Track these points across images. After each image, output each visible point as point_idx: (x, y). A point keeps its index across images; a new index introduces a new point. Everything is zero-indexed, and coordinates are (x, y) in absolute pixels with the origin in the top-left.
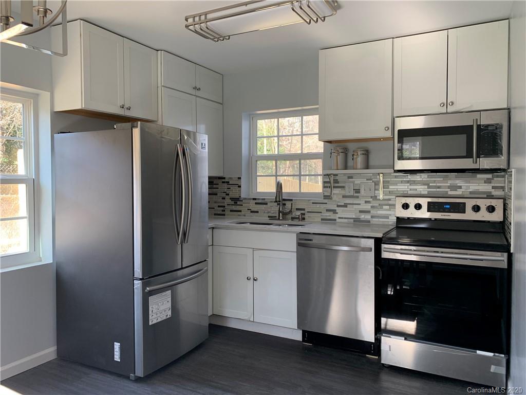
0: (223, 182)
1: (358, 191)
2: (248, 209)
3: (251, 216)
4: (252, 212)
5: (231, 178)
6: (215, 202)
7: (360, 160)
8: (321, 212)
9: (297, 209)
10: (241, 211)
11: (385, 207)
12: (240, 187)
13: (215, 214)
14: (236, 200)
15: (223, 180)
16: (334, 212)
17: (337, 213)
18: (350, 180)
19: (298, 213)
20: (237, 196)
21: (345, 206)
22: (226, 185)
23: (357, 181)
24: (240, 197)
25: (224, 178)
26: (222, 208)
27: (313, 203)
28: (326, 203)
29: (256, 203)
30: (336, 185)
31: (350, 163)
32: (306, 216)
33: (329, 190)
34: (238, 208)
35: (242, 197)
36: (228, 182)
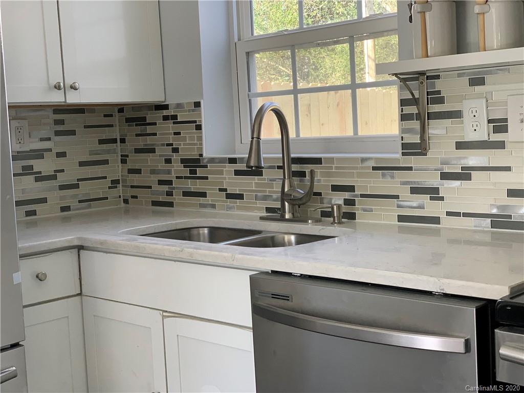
0: (166, 118)
1: (500, 126)
2: (221, 190)
3: (230, 208)
4: (230, 196)
5: (179, 106)
6: (153, 172)
7: (495, 18)
8: (397, 197)
9: (335, 188)
10: (203, 195)
12: (199, 127)
13: (155, 203)
14: (194, 164)
15: (165, 113)
17: (442, 199)
18: (478, 89)
19: (338, 199)
20: (194, 155)
21: (464, 175)
22: (170, 124)
23: (500, 92)
24: (201, 155)
25: (166, 107)
26: (165, 188)
27: (374, 168)
28: (410, 169)
29: (237, 173)
30: (436, 108)
32: (358, 209)
33: (416, 125)
34: (199, 186)
35: (204, 155)
36: (175, 117)
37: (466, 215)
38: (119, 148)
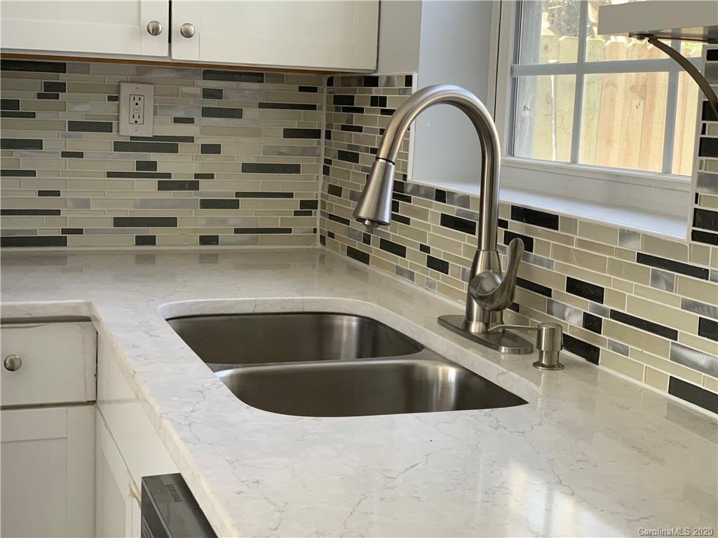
2: (422, 247)
3: (431, 285)
4: (431, 263)
5: (389, 80)
8: (673, 334)
9: (575, 287)
10: (404, 252)
13: (350, 252)
14: (397, 196)
15: (374, 92)
19: (576, 311)
22: (378, 113)
24: (405, 177)
25: (376, 81)
26: (364, 229)
27: (642, 258)
28: (704, 274)
29: (443, 220)
34: (400, 234)
35: (409, 178)
36: (383, 101)
38: (323, 146)
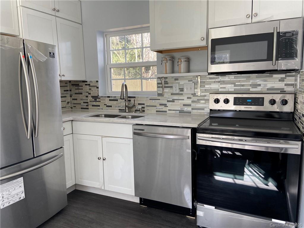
1: (182, 90)
2: (104, 105)
4: (107, 106)
5: (91, 81)
6: (81, 100)
7: (183, 65)
8: (156, 106)
9: (139, 104)
10: (99, 106)
11: (202, 102)
12: (98, 88)
13: (82, 108)
14: (96, 98)
16: (165, 105)
17: (167, 106)
18: (176, 81)
19: (140, 107)
20: (96, 95)
21: (173, 101)
22: (88, 86)
23: (182, 82)
24: (98, 95)
25: (86, 82)
26: (86, 104)
27: (150, 99)
28: (160, 99)
29: (110, 100)
30: (166, 85)
31: (176, 68)
32: (145, 109)
33: (161, 89)
34: (97, 104)
37: (173, 110)
38: (69, 93)
